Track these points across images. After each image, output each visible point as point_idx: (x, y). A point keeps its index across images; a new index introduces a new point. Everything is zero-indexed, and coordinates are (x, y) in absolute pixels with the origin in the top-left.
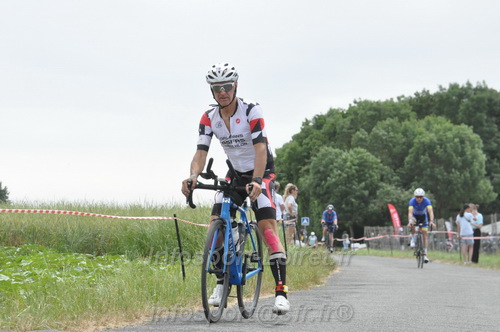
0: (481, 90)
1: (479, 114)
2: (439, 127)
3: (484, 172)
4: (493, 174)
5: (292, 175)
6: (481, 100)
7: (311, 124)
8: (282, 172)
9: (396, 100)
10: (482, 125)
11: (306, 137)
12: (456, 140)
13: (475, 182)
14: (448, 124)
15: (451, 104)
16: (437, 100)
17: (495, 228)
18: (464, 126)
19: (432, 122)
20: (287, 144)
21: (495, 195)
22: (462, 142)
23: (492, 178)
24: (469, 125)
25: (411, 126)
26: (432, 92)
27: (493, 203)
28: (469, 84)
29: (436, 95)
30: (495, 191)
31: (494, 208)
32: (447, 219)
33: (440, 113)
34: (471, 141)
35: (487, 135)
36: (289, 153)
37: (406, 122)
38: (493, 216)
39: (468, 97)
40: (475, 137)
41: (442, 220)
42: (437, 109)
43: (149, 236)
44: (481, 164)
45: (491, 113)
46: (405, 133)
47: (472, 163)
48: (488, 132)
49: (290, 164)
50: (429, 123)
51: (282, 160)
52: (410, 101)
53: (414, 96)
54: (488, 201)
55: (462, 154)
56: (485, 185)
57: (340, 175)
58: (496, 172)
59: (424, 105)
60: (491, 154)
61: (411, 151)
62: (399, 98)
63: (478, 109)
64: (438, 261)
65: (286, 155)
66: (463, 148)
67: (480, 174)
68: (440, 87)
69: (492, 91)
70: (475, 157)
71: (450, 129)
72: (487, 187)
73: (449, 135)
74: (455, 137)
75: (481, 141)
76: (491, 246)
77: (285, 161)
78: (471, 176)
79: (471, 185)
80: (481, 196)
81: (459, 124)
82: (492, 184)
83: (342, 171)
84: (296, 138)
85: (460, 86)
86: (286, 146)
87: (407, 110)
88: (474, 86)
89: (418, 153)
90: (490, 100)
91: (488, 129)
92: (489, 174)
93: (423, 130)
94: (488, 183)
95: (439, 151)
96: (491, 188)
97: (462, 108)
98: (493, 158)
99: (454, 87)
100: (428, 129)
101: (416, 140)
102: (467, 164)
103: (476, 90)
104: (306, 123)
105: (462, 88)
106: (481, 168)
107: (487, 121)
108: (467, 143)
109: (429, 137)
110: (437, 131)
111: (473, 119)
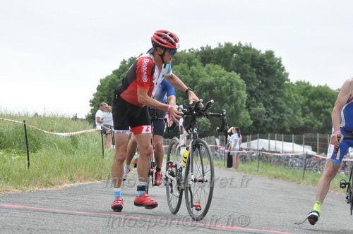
0: (248, 48)
1: (244, 65)
2: (216, 72)
3: (245, 106)
4: (251, 108)
5: (111, 98)
6: (246, 55)
7: (127, 63)
8: (104, 95)
10: (246, 73)
11: (124, 72)
12: (228, 84)
13: (238, 112)
14: (223, 71)
15: (226, 56)
16: (216, 53)
17: (249, 145)
18: (233, 73)
19: (211, 68)
20: (109, 76)
21: (251, 122)
22: (232, 85)
23: (250, 110)
24: (237, 72)
25: (197, 70)
26: (212, 48)
27: (250, 127)
28: (240, 44)
29: (216, 50)
30: (251, 119)
31: (250, 131)
32: (217, 137)
33: (217, 62)
34: (238, 85)
35: (248, 80)
36: (110, 83)
37: (193, 67)
38: (249, 137)
39: (238, 52)
40: (241, 81)
41: (214, 137)
42: (215, 59)
43: (5, 134)
44: (243, 100)
45: (253, 66)
46: (192, 74)
47: (236, 100)
48: (250, 79)
49: (110, 91)
50: (209, 69)
51: (104, 87)
52: (197, 53)
53: (200, 50)
54: (246, 126)
55: (231, 93)
56: (245, 114)
58: (254, 107)
59: (207, 56)
60: (251, 93)
62: (190, 50)
63: (244, 61)
65: (107, 84)
66: (231, 89)
67: (241, 107)
68: (220, 44)
69: (254, 50)
70: (239, 95)
71: (224, 75)
72: (246, 117)
73: (223, 78)
74: (227, 81)
75: (245, 85)
76: (245, 157)
77: (107, 88)
78: (235, 109)
79: (235, 115)
80: (241, 123)
81: (229, 70)
82: (250, 115)
84: (115, 72)
85: (234, 45)
86: (108, 78)
88: (244, 45)
89: (201, 89)
90: (253, 56)
91: (250, 76)
92: (248, 107)
93: (205, 73)
94: (247, 113)
95: (216, 90)
96: (249, 117)
97: (233, 60)
98: (252, 96)
99: (228, 45)
100: (208, 73)
101: (200, 80)
102: (233, 101)
103: (244, 48)
104: (124, 62)
105: (235, 46)
106: (243, 103)
107: (250, 70)
108: (235, 86)
109: (209, 79)
110: (215, 76)
111: (240, 68)
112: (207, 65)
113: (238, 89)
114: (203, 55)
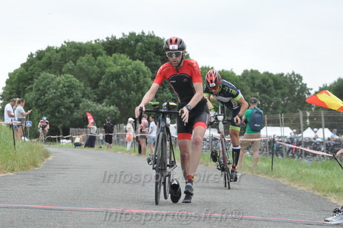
0: (152, 37)
1: (149, 52)
2: (123, 61)
5: (20, 92)
6: (150, 43)
7: (34, 56)
8: (13, 89)
9: (93, 42)
10: (151, 60)
11: (30, 66)
12: (135, 72)
14: (128, 60)
15: (131, 46)
16: (121, 43)
18: (138, 62)
19: (118, 58)
20: (17, 70)
22: (138, 73)
24: (142, 60)
25: (104, 61)
26: (118, 38)
28: (143, 33)
29: (121, 39)
33: (123, 52)
34: (144, 72)
35: (153, 67)
36: (19, 76)
37: (100, 58)
39: (143, 41)
40: (145, 68)
41: (123, 124)
42: (121, 49)
45: (157, 53)
46: (99, 65)
47: (143, 87)
48: (155, 65)
49: (19, 84)
50: (115, 58)
51: (13, 80)
52: (103, 44)
53: (105, 40)
55: (137, 81)
57: (55, 93)
59: (112, 47)
61: (103, 77)
62: (95, 41)
63: (148, 49)
64: (119, 152)
65: (16, 78)
66: (138, 77)
68: (123, 34)
69: (158, 38)
70: (145, 83)
71: (130, 64)
73: (129, 67)
74: (133, 69)
75: (150, 72)
77: (15, 82)
81: (134, 59)
83: (57, 90)
84: (23, 65)
85: (137, 34)
86: (16, 71)
87: (101, 50)
88: (146, 34)
89: (108, 79)
90: (157, 44)
91: (155, 63)
93: (111, 63)
95: (123, 79)
97: (137, 48)
99: (132, 35)
100: (115, 63)
101: (107, 70)
103: (147, 36)
104: (31, 55)
107: (154, 57)
108: (141, 74)
109: (116, 69)
110: (121, 65)
111: (145, 56)
112: (114, 55)
113: (145, 77)
114: (109, 46)
